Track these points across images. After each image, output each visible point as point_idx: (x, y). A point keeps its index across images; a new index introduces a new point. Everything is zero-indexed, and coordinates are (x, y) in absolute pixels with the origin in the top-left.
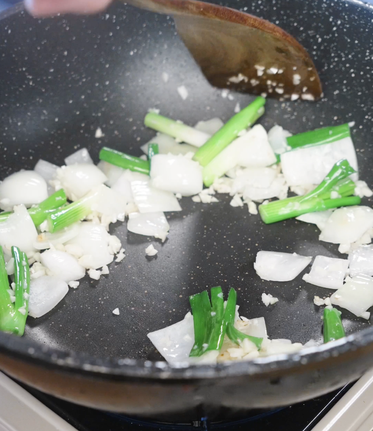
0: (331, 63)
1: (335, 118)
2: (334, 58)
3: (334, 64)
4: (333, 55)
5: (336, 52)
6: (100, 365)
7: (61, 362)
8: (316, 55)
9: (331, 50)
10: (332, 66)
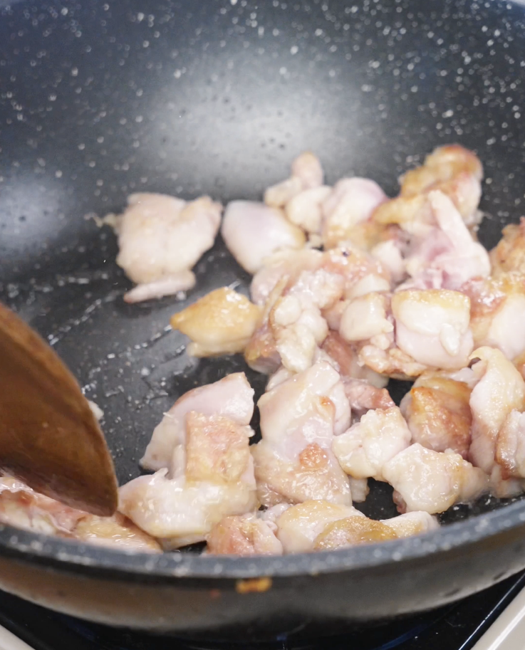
0: (485, 96)
2: (488, 87)
3: (489, 97)
4: (487, 83)
5: (491, 79)
7: (23, 547)
8: (462, 82)
9: (485, 77)
10: (485, 101)
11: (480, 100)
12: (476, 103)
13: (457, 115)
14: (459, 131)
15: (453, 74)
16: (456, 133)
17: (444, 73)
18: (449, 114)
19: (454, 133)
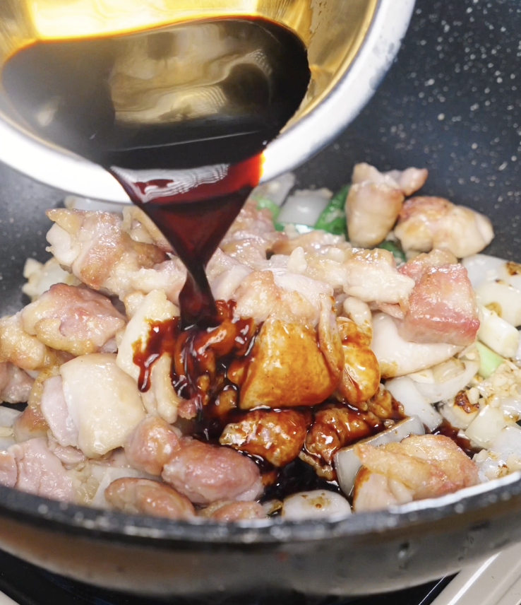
0: (466, 63)
1: (474, 146)
2: (469, 54)
3: (470, 64)
4: (467, 50)
5: (472, 46)
6: (149, 527)
7: (89, 524)
8: (443, 50)
9: (465, 44)
10: (466, 68)
11: (462, 68)
12: (457, 70)
13: (439, 83)
14: (442, 99)
15: (432, 43)
16: (438, 100)
17: (423, 43)
18: (431, 82)
19: (437, 101)
